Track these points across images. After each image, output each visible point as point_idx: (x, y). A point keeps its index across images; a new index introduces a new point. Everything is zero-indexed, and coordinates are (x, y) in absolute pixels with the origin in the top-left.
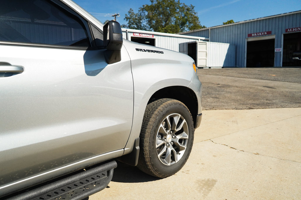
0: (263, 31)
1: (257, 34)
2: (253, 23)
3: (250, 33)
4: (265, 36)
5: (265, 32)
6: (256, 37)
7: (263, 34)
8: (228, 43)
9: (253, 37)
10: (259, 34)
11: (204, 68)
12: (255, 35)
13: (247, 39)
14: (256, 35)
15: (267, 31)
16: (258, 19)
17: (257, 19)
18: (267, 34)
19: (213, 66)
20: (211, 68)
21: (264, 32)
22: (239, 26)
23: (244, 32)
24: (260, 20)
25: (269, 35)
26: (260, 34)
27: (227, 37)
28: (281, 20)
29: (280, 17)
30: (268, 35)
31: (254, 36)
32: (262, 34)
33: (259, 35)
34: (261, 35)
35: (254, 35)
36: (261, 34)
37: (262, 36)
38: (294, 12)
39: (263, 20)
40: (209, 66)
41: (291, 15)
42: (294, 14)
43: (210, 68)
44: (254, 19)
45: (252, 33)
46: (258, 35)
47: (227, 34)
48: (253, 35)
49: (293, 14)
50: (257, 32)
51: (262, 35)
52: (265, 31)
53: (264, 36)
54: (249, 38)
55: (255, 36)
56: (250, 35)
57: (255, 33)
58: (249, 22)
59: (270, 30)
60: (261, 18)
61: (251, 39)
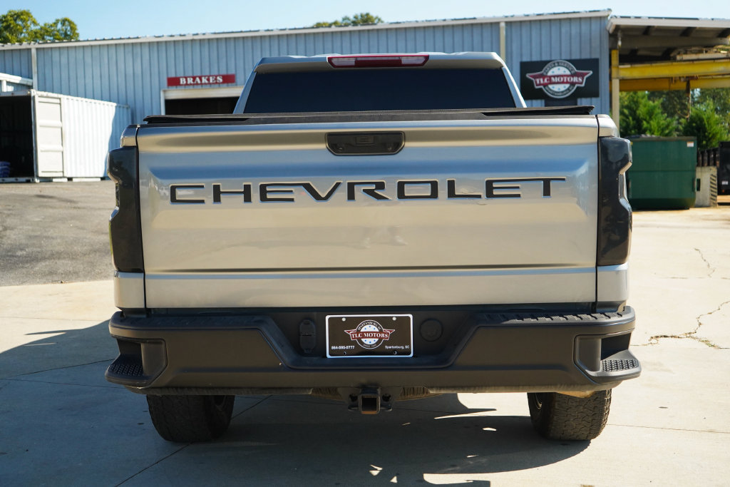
0: (212, 74)
1: (194, 78)
2: (164, 48)
3: (172, 75)
4: (219, 87)
5: (219, 75)
6: (191, 87)
7: (211, 81)
8: (110, 101)
9: (183, 88)
10: (201, 80)
11: (54, 180)
12: (190, 81)
13: (165, 91)
14: (194, 81)
15: (224, 72)
16: (196, 37)
17: (194, 35)
18: (224, 82)
19: (79, 176)
20: (74, 180)
21: (216, 76)
22: (138, 50)
23: (155, 70)
24: (200, 40)
25: (230, 84)
26: (204, 80)
27: (97, 82)
28: (259, 47)
29: (255, 37)
30: (225, 85)
31: (187, 84)
32: (208, 80)
33: (201, 84)
34: (205, 84)
35: (187, 80)
36: (207, 82)
37: (208, 86)
38: (290, 29)
39: (209, 40)
40: (69, 176)
41: (282, 35)
42: (291, 35)
43: (70, 179)
44: (184, 35)
45: (178, 76)
46: (197, 84)
47: (97, 72)
48: (183, 81)
49: (287, 35)
50: (195, 75)
51: (210, 84)
52: (216, 73)
53: (217, 85)
54: (171, 88)
55: (191, 84)
56: (174, 82)
57: (190, 77)
58: (170, 42)
59: (231, 72)
60: (204, 34)
61: (176, 94)
